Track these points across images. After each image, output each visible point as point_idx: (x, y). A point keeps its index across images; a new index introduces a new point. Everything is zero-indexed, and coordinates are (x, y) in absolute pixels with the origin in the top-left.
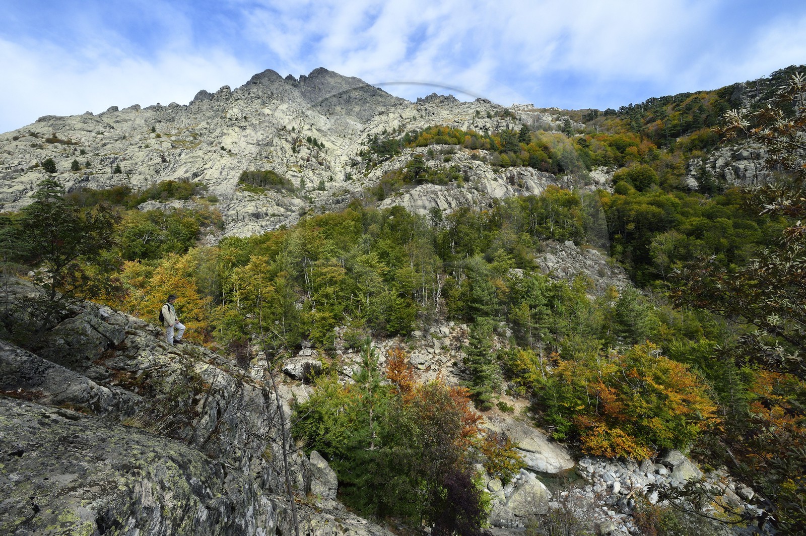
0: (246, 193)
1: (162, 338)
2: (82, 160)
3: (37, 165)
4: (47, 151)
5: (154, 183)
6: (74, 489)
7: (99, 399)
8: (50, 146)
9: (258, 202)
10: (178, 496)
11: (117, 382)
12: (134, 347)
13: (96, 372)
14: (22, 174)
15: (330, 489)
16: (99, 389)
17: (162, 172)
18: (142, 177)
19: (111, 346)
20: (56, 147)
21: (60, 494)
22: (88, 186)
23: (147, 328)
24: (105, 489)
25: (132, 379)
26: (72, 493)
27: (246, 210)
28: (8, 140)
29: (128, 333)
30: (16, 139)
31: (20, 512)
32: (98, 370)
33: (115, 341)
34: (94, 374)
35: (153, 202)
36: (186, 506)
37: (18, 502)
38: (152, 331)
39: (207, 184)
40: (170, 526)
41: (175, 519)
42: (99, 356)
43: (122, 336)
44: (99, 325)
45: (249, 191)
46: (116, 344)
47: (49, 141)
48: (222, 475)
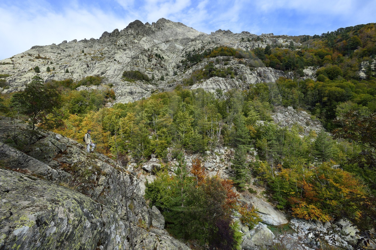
0: (126, 82)
1: (84, 149)
2: (51, 66)
3: (31, 69)
4: (36, 63)
5: (84, 77)
6: (28, 207)
7: (52, 175)
8: (37, 60)
9: (132, 86)
10: (77, 215)
11: (63, 169)
12: (70, 153)
13: (53, 163)
14: (25, 73)
15: (161, 224)
16: (52, 170)
17: (87, 72)
18: (78, 74)
19: (61, 152)
20: (40, 61)
21: (22, 209)
22: (54, 79)
23: (77, 145)
24: (42, 209)
25: (69, 167)
26: (27, 209)
27: (126, 90)
28: (19, 57)
29: (68, 146)
30: (22, 57)
31: (4, 215)
32: (54, 162)
33: (62, 150)
34: (52, 164)
35: (83, 86)
36: (80, 220)
37: (4, 210)
38: (79, 146)
39: (108, 77)
40: (72, 228)
41: (74, 225)
42: (55, 157)
43: (65, 148)
44: (55, 142)
45: (127, 81)
46: (63, 151)
47: (37, 58)
48: (101, 210)
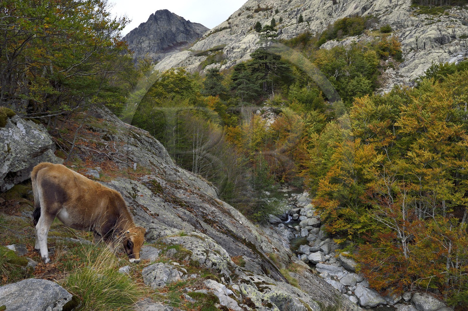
0: (423, 16)
2: (277, 17)
3: (251, 29)
4: (255, 19)
5: (329, 26)
8: (256, 15)
9: (440, 24)
17: (333, 14)
18: (318, 22)
20: (260, 15)
22: (282, 38)
28: (236, 17)
30: (239, 15)
35: (332, 41)
39: (377, 15)
47: (256, 11)
